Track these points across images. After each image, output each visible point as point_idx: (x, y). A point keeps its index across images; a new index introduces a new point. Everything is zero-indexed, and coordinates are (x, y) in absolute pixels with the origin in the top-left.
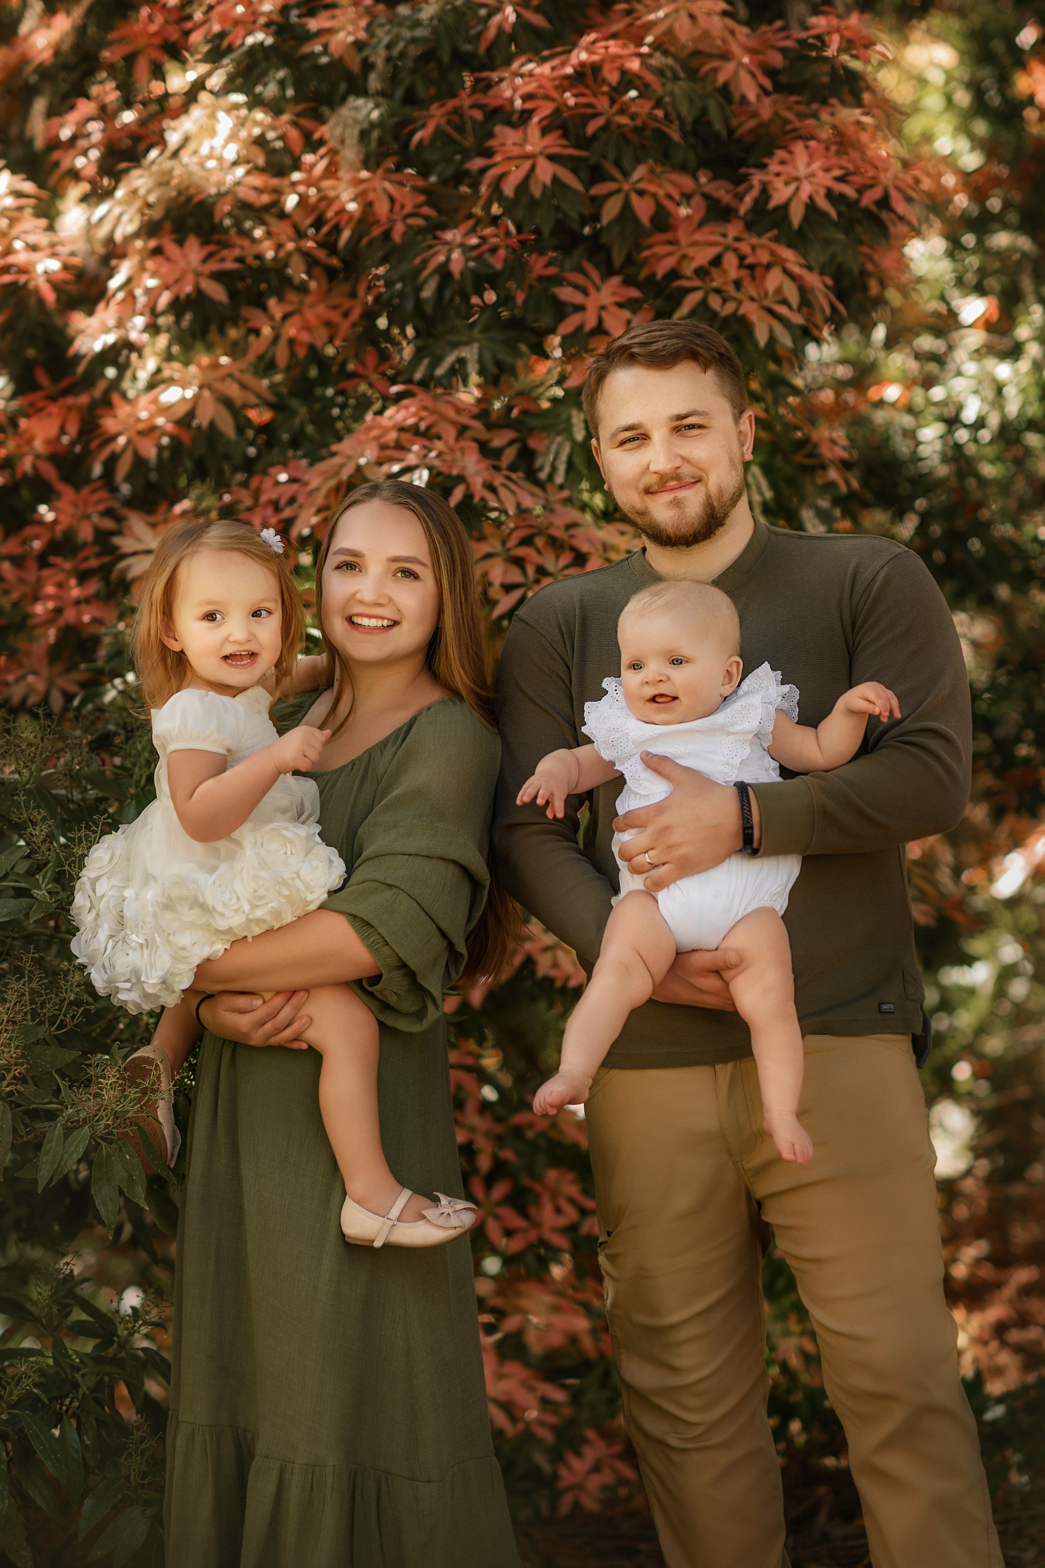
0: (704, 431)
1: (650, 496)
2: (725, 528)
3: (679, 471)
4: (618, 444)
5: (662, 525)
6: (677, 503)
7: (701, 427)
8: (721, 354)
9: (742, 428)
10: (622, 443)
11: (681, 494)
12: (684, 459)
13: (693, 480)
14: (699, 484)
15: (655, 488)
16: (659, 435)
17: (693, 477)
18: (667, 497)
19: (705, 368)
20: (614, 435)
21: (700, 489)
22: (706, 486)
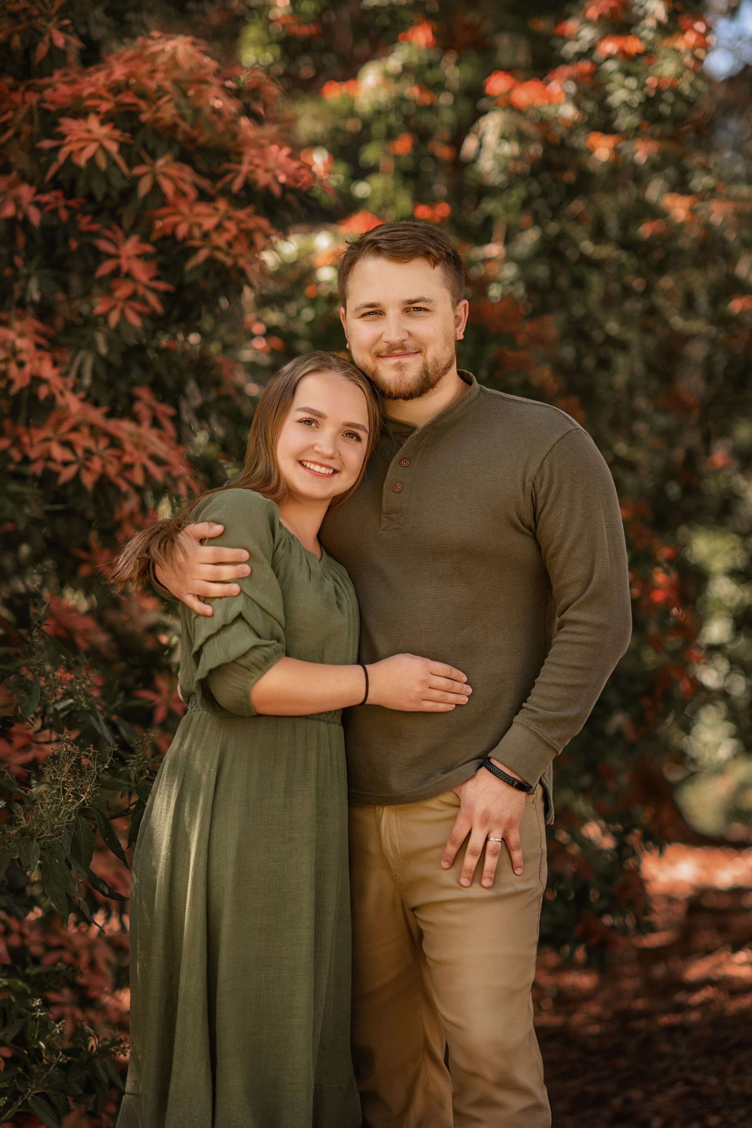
0: (428, 314)
1: (380, 358)
2: (435, 389)
3: (405, 343)
4: (360, 316)
5: (387, 382)
6: (400, 367)
7: (426, 310)
8: (448, 254)
9: (458, 313)
10: (364, 315)
11: (405, 360)
12: (410, 334)
13: (415, 351)
14: (419, 354)
15: (384, 353)
16: (393, 313)
17: (415, 349)
18: (393, 361)
19: (435, 264)
20: (357, 309)
21: (419, 357)
22: (425, 357)
